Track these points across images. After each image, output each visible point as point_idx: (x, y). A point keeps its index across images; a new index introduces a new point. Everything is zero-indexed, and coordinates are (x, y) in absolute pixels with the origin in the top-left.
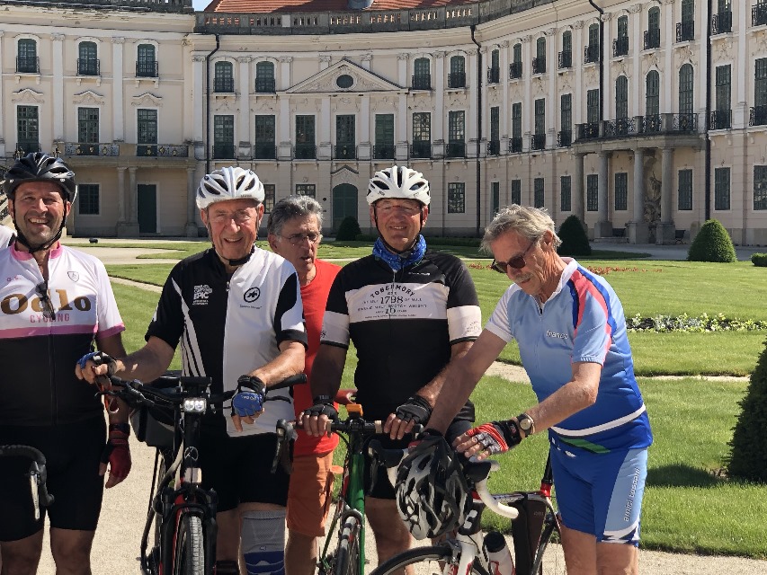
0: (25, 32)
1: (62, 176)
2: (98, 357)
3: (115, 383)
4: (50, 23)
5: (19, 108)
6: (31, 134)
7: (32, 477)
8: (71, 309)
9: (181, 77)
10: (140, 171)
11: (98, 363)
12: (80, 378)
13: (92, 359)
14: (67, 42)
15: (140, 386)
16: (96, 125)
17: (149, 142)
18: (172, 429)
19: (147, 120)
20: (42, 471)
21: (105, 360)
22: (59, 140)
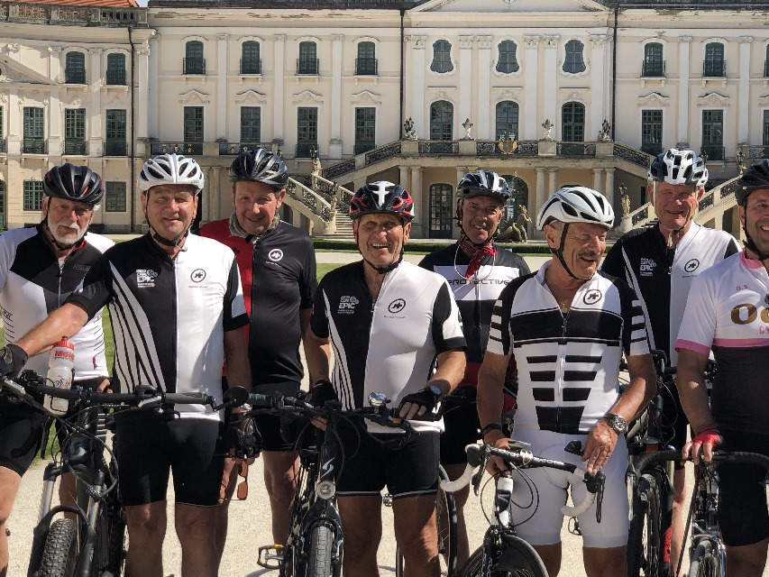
0: (715, 36)
4: (738, 26)
5: (705, 113)
6: (715, 138)
14: (756, 44)
22: (743, 143)
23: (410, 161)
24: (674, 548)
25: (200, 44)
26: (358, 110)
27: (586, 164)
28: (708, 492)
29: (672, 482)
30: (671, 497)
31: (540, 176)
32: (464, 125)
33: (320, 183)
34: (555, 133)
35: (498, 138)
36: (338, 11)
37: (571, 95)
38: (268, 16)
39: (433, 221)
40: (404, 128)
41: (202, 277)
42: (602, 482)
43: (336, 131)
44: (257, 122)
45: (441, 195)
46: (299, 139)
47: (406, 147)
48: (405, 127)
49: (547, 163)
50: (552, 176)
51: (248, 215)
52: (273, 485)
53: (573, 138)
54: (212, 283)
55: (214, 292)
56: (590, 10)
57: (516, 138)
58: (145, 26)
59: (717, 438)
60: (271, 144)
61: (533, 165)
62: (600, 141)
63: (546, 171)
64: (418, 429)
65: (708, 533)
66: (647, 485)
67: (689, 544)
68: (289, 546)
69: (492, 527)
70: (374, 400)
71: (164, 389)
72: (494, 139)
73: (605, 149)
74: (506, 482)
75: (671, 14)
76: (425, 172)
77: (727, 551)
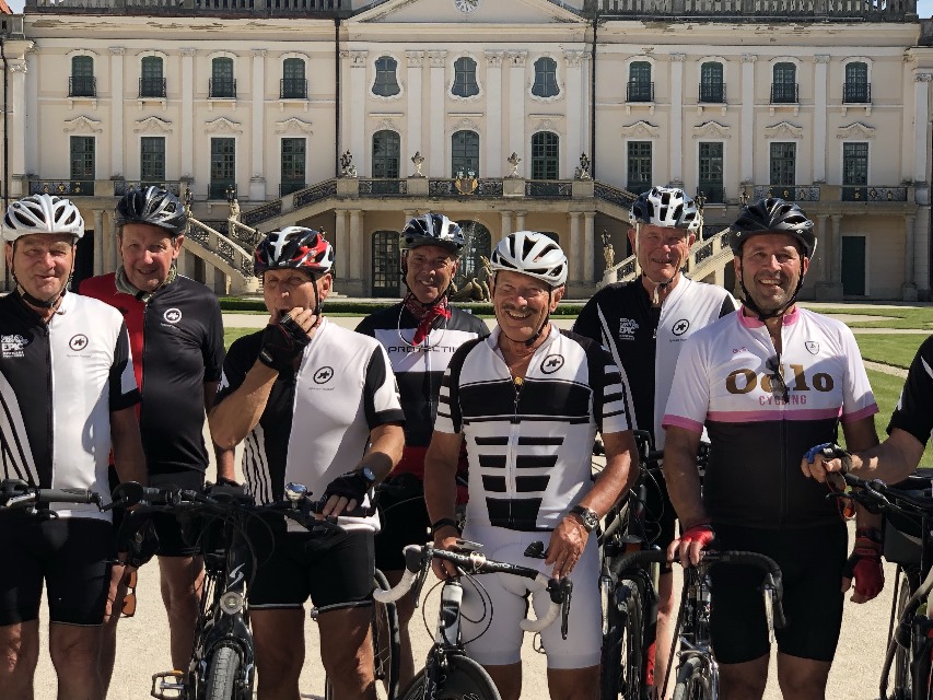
0: (712, 54)
1: (799, 227)
2: (829, 450)
3: (850, 482)
4: (739, 42)
5: (702, 145)
6: (714, 176)
7: (767, 592)
8: (808, 389)
9: (899, 102)
10: (846, 219)
11: (829, 457)
12: (808, 475)
13: (822, 452)
14: (760, 63)
15: (882, 486)
16: (792, 163)
17: (858, 182)
18: (919, 542)
19: (855, 156)
20: (778, 585)
21: (838, 454)
22: (747, 183)
23: (348, 203)
24: (659, 668)
25: (90, 60)
26: (285, 141)
27: (561, 207)
28: (698, 599)
29: (656, 589)
30: (656, 608)
31: (506, 221)
32: (413, 159)
33: (240, 230)
34: (524, 169)
35: (454, 175)
36: (258, 21)
37: (541, 125)
38: (173, 26)
39: (377, 277)
40: (340, 162)
41: (83, 345)
42: (569, 590)
43: (258, 167)
44: (162, 156)
45: (386, 244)
46: (213, 177)
47: (343, 187)
48: (342, 162)
49: (513, 206)
50: (520, 221)
51: (138, 266)
52: (172, 598)
53: (545, 175)
54: (97, 352)
55: (99, 362)
56: (564, 21)
57: (476, 176)
58: (21, 37)
59: (710, 535)
60: (179, 182)
61: (497, 208)
62: (578, 178)
63: (513, 216)
64: (346, 528)
65: (698, 649)
66: (627, 592)
67: (676, 662)
68: (192, 673)
69: (437, 646)
70: (291, 493)
71: (37, 483)
72: (449, 176)
73: (584, 189)
74: (453, 591)
75: (661, 27)
76: (366, 216)
77: (720, 669)
